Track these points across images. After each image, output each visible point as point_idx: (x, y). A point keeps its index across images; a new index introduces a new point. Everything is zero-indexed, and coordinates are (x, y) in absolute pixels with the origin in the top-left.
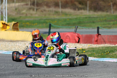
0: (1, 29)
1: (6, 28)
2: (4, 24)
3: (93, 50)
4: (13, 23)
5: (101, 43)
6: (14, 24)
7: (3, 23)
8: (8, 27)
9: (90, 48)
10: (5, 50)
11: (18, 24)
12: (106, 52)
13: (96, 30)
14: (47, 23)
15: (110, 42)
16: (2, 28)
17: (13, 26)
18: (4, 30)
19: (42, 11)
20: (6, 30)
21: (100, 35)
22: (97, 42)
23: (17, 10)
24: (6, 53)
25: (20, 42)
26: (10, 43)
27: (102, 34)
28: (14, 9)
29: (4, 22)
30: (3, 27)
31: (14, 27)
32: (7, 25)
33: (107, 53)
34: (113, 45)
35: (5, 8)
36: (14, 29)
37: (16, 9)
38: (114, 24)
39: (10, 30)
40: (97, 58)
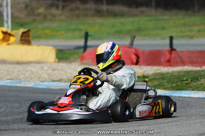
1: (8, 40)
2: (5, 33)
3: (162, 76)
4: (22, 30)
5: (177, 64)
6: (23, 33)
7: (3, 32)
8: (12, 39)
9: (157, 73)
10: (8, 79)
11: (31, 33)
12: (186, 80)
13: (168, 41)
14: (80, 30)
15: (192, 63)
16: (1, 40)
17: (22, 36)
18: (5, 44)
19: (72, 10)
20: (8, 44)
21: (175, 50)
22: (169, 63)
23: (29, 9)
24: (9, 84)
25: (33, 65)
26: (15, 67)
27: (178, 49)
28: (23, 6)
29: (5, 29)
30: (3, 38)
31: (22, 38)
32: (10, 35)
33: (187, 82)
34: (198, 68)
35: (7, 5)
36: (23, 42)
37: (26, 7)
38: (199, 31)
39: (15, 43)
40: (169, 92)
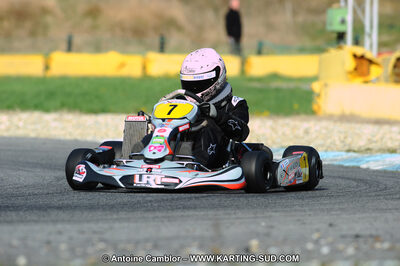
0: (350, 76)
1: (368, 73)
2: (359, 58)
4: (397, 54)
7: (355, 56)
8: (375, 71)
16: (350, 73)
17: (395, 66)
18: (358, 81)
20: (366, 82)
29: (359, 51)
30: (356, 69)
31: (397, 70)
32: (371, 62)
36: (398, 79)
